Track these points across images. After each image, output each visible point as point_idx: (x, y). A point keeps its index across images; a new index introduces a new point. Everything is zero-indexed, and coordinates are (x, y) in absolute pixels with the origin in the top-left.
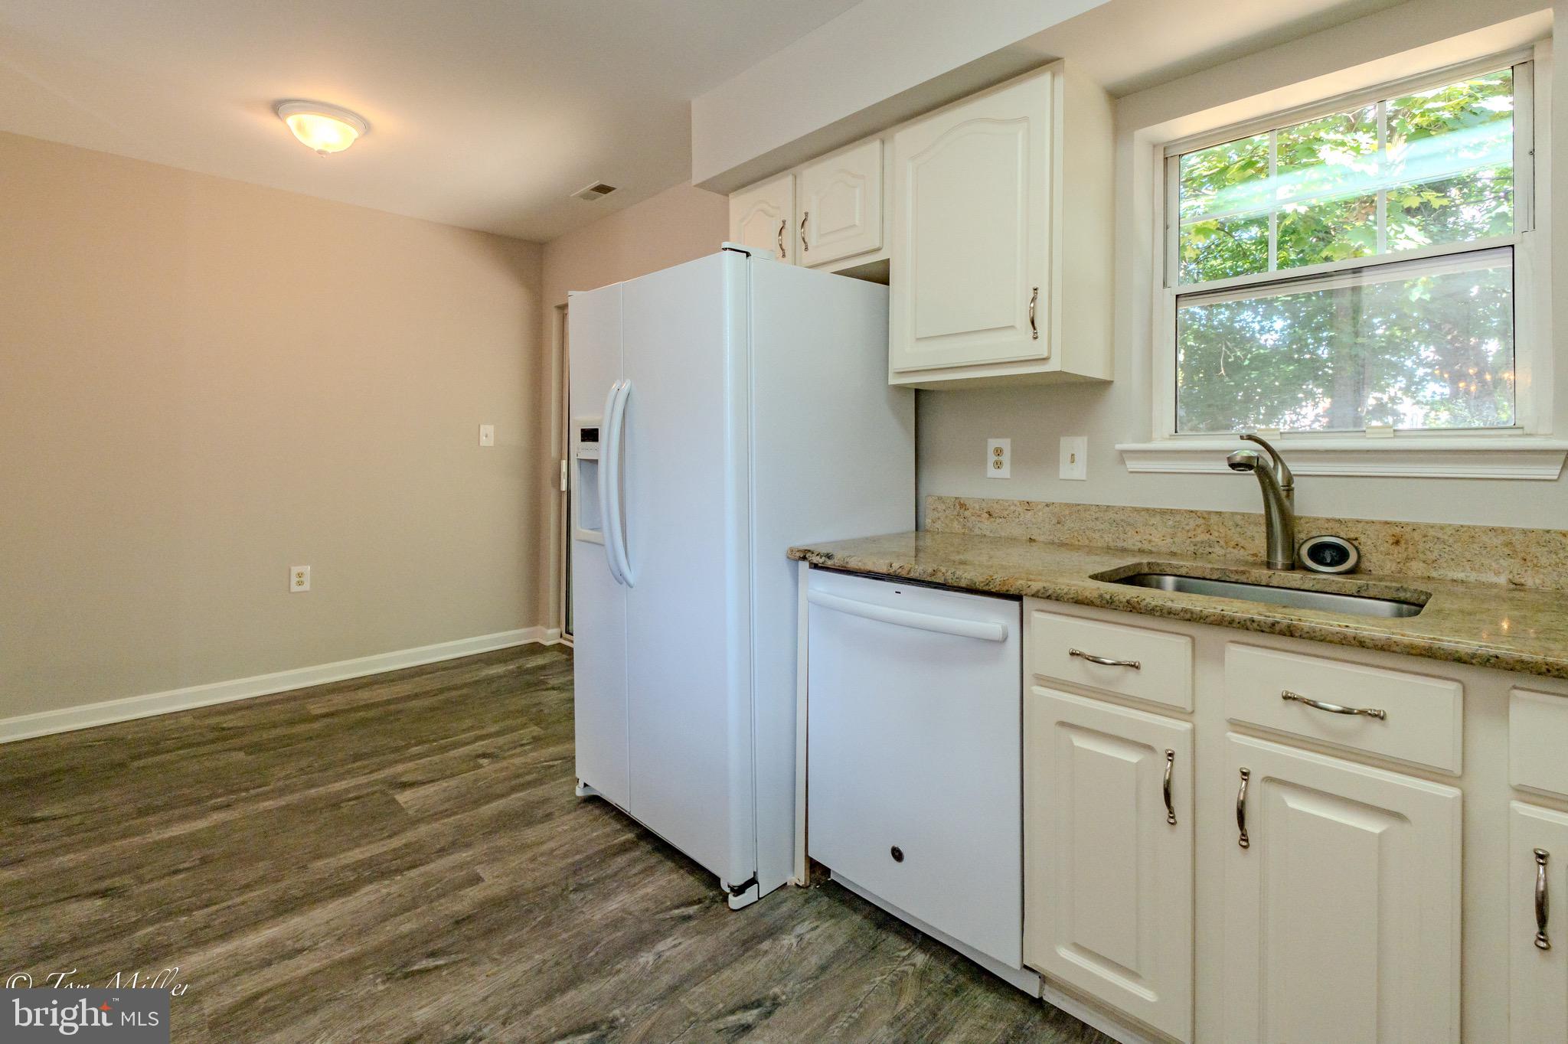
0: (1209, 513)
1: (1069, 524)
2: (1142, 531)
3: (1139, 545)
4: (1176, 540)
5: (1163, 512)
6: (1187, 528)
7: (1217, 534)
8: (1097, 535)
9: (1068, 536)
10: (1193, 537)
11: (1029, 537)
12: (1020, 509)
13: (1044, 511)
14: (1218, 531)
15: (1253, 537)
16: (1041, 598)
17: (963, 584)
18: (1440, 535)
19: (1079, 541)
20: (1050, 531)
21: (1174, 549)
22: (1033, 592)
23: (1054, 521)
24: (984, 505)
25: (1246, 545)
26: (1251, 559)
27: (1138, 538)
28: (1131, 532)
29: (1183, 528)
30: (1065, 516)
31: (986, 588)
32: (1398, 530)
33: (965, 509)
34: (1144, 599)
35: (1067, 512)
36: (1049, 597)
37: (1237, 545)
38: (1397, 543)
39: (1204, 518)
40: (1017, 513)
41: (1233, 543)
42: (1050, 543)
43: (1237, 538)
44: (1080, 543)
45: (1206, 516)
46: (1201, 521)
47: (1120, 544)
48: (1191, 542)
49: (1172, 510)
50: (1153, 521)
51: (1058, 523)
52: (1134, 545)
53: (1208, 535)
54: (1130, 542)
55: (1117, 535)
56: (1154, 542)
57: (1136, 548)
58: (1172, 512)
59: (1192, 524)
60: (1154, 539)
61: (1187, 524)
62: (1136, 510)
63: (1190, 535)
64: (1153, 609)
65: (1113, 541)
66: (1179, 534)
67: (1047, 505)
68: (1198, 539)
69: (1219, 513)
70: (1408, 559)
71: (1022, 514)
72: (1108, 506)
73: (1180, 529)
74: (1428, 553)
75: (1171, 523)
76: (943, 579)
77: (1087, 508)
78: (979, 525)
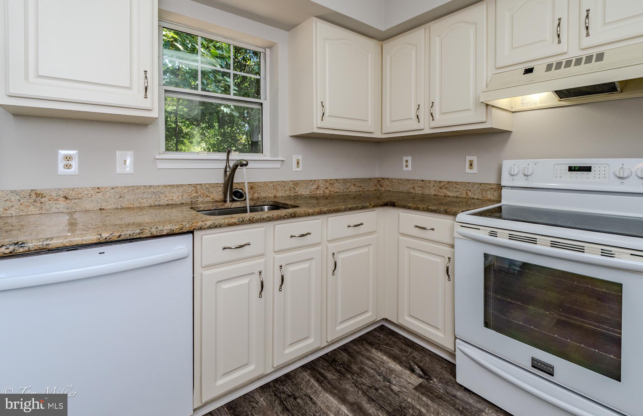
0: (197, 185)
1: (127, 197)
2: (168, 196)
3: (167, 202)
4: (183, 197)
5: (178, 186)
6: (188, 192)
7: (200, 193)
8: (145, 201)
9: (127, 203)
10: (190, 195)
11: (99, 208)
12: (92, 192)
13: (111, 192)
14: (201, 192)
15: (212, 192)
16: (213, 228)
17: (165, 232)
18: (261, 185)
19: (134, 205)
20: (114, 203)
21: (183, 202)
22: (208, 226)
23: (118, 196)
24: (60, 193)
25: (210, 196)
26: (212, 200)
27: (166, 199)
28: (162, 196)
29: (186, 192)
30: (124, 193)
31: (181, 231)
32: (252, 185)
33: (42, 197)
34: (254, 217)
35: (126, 191)
36: (216, 227)
37: (207, 196)
38: (252, 189)
39: (195, 187)
40: (90, 195)
41: (206, 196)
42: (115, 209)
43: (207, 193)
44: (134, 206)
45: (196, 186)
46: (194, 188)
47: (157, 203)
48: (190, 197)
49: (181, 185)
50: (173, 190)
51: (120, 197)
52: (164, 203)
53: (196, 194)
54: (162, 201)
55: (155, 199)
56: (173, 200)
57: (165, 204)
58: (182, 185)
59: (190, 190)
60: (174, 198)
61: (188, 190)
62: (165, 186)
63: (189, 194)
64: (258, 220)
65: (154, 202)
66: (185, 195)
67: (113, 188)
68: (193, 196)
69: (201, 184)
70: (254, 193)
71: (94, 195)
72: (151, 186)
73: (185, 193)
74: (258, 190)
75: (181, 190)
76: (149, 233)
77: (138, 188)
78: (56, 206)
